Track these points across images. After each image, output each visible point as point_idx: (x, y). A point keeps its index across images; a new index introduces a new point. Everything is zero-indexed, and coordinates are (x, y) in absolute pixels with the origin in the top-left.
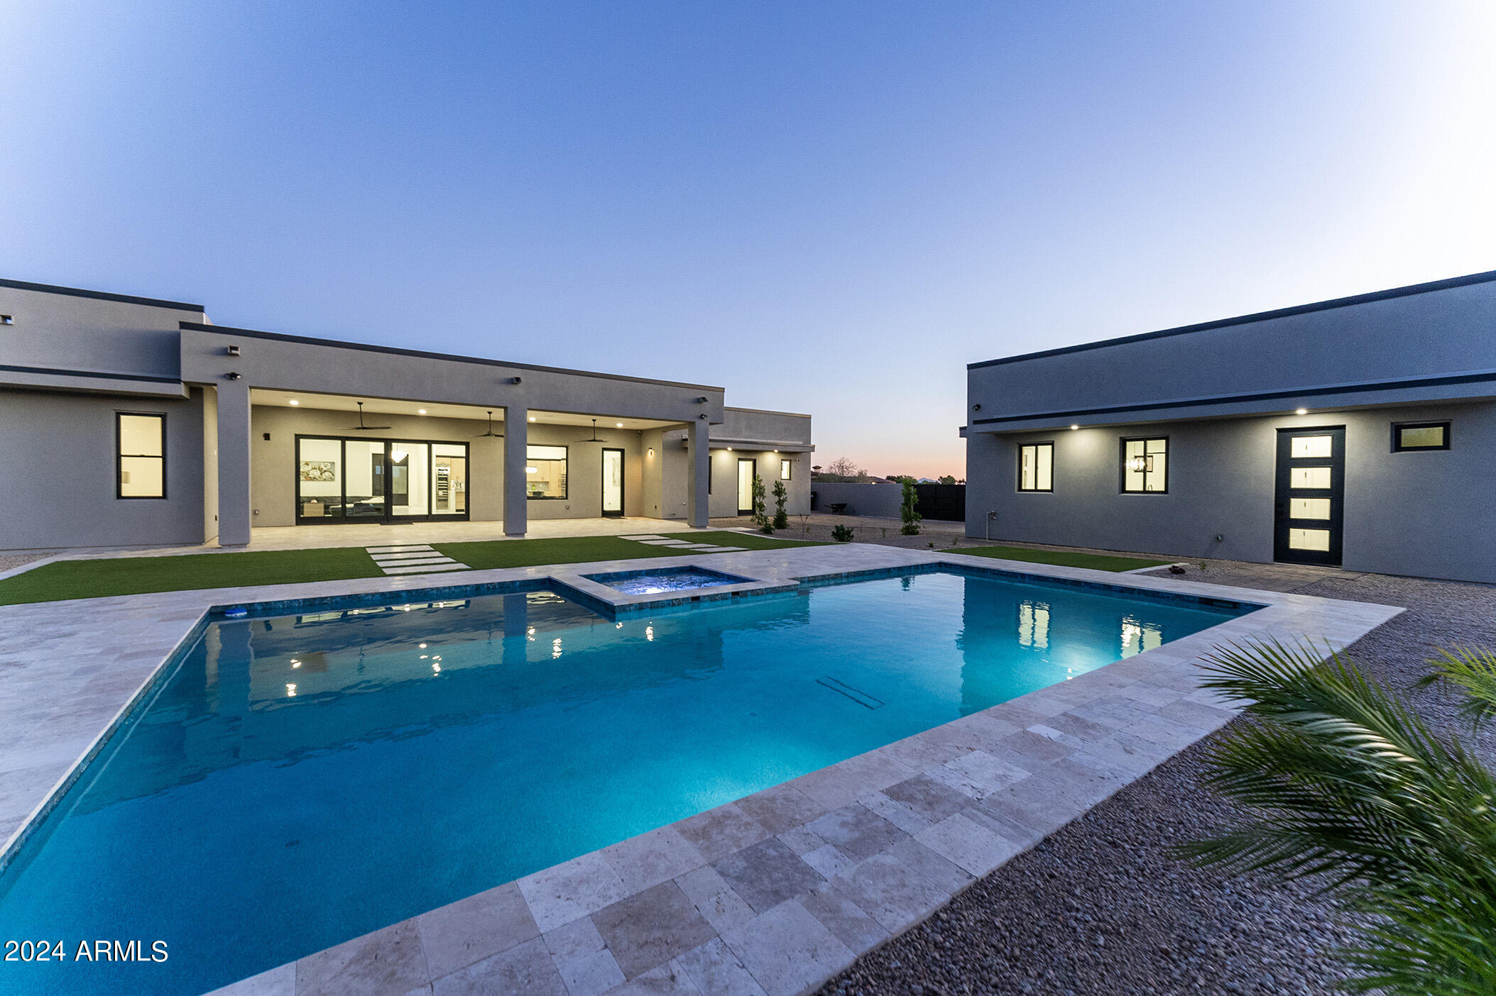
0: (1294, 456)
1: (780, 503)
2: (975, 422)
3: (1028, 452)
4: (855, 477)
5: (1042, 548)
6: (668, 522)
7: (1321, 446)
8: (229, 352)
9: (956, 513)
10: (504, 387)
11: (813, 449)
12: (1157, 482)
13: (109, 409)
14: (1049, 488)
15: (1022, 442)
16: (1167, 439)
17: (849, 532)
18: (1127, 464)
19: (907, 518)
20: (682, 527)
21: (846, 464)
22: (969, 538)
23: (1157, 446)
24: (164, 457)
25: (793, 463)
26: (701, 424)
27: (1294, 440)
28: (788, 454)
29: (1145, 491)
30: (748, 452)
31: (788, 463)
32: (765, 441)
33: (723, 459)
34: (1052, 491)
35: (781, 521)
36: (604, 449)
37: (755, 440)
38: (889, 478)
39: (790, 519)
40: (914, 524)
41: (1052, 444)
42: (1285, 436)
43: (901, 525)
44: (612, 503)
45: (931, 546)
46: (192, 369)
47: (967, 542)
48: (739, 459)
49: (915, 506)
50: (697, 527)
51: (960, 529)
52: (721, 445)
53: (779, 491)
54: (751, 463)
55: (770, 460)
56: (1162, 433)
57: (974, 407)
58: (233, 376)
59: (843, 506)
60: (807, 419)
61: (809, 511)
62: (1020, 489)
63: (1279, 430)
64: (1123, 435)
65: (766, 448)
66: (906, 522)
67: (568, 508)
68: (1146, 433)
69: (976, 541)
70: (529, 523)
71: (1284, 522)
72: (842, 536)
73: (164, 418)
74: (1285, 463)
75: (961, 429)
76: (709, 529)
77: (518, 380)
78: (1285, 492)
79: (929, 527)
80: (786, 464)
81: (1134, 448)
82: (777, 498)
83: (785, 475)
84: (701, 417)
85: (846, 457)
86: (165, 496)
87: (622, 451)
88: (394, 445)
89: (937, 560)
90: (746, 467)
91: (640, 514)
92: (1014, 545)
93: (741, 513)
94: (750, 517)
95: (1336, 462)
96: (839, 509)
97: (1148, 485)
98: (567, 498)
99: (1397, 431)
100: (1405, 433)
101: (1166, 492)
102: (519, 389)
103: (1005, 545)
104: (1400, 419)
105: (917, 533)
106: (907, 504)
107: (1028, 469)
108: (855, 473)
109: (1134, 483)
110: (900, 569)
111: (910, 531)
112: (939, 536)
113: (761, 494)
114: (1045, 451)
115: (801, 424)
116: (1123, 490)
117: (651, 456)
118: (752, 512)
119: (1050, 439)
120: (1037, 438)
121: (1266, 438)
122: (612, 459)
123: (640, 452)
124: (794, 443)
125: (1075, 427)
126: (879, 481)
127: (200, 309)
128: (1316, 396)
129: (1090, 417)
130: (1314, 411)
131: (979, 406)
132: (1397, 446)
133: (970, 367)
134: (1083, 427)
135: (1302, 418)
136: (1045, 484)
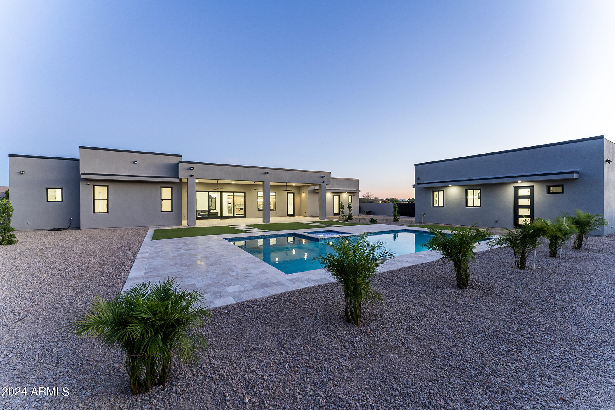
0: (519, 195)
1: (350, 211)
2: (417, 184)
3: (436, 193)
4: (373, 199)
5: (440, 225)
6: (311, 218)
7: (526, 192)
8: (191, 169)
9: (412, 214)
10: (263, 175)
11: (360, 191)
12: (477, 203)
13: (159, 186)
14: (443, 205)
15: (434, 190)
16: (480, 190)
17: (375, 221)
18: (468, 197)
19: (395, 216)
20: (317, 219)
21: (370, 194)
22: (416, 222)
23: (477, 192)
24: (172, 200)
25: (353, 196)
26: (323, 185)
27: (519, 190)
28: (351, 193)
29: (474, 206)
30: (337, 193)
31: (351, 196)
32: (343, 189)
33: (329, 195)
34: (444, 206)
35: (350, 217)
36: (288, 193)
37: (339, 189)
38: (387, 199)
39: (353, 217)
40: (397, 218)
41: (443, 191)
42: (516, 189)
43: (393, 218)
44: (290, 211)
45: (403, 225)
46: (181, 174)
47: (415, 223)
48: (334, 196)
49: (398, 211)
50: (322, 219)
51: (413, 219)
52: (328, 190)
53: (349, 207)
54: (338, 197)
55: (345, 196)
56: (479, 188)
57: (417, 178)
58: (192, 176)
59: (371, 211)
60: (357, 181)
61: (359, 214)
62: (433, 206)
63: (514, 187)
64: (467, 188)
65: (343, 191)
66: (394, 217)
67: (276, 213)
68: (474, 187)
69: (418, 223)
70: (271, 218)
71: (516, 216)
72: (373, 222)
73: (172, 188)
74: (517, 197)
75: (413, 185)
76: (326, 220)
77: (268, 173)
78: (516, 207)
79: (402, 219)
80: (350, 197)
81: (470, 192)
82: (349, 209)
83: (350, 201)
84: (323, 182)
85: (369, 192)
86: (172, 211)
87: (294, 193)
88: (223, 193)
89: (405, 228)
90: (336, 198)
91: (300, 215)
92: (431, 224)
93: (335, 214)
94: (339, 216)
95: (531, 197)
96: (369, 213)
97: (475, 204)
98: (276, 210)
99: (548, 188)
100: (551, 188)
101: (480, 206)
102: (268, 176)
103: (428, 224)
104: (549, 184)
105: (398, 221)
106: (395, 211)
107: (436, 199)
108: (374, 198)
109: (470, 204)
110: (393, 231)
111: (396, 220)
112: (406, 222)
113: (343, 208)
114: (441, 193)
115: (356, 182)
116: (467, 206)
117: (303, 195)
118: (339, 214)
119: (443, 189)
120: (439, 189)
121: (510, 190)
122: (290, 196)
123: (300, 194)
124: (353, 189)
125: (450, 186)
126: (383, 201)
127: (181, 156)
128: (523, 177)
129: (455, 182)
130: (522, 182)
131: (419, 178)
132: (549, 192)
133: (416, 165)
134: (453, 186)
135: (520, 184)
136: (441, 204)
